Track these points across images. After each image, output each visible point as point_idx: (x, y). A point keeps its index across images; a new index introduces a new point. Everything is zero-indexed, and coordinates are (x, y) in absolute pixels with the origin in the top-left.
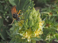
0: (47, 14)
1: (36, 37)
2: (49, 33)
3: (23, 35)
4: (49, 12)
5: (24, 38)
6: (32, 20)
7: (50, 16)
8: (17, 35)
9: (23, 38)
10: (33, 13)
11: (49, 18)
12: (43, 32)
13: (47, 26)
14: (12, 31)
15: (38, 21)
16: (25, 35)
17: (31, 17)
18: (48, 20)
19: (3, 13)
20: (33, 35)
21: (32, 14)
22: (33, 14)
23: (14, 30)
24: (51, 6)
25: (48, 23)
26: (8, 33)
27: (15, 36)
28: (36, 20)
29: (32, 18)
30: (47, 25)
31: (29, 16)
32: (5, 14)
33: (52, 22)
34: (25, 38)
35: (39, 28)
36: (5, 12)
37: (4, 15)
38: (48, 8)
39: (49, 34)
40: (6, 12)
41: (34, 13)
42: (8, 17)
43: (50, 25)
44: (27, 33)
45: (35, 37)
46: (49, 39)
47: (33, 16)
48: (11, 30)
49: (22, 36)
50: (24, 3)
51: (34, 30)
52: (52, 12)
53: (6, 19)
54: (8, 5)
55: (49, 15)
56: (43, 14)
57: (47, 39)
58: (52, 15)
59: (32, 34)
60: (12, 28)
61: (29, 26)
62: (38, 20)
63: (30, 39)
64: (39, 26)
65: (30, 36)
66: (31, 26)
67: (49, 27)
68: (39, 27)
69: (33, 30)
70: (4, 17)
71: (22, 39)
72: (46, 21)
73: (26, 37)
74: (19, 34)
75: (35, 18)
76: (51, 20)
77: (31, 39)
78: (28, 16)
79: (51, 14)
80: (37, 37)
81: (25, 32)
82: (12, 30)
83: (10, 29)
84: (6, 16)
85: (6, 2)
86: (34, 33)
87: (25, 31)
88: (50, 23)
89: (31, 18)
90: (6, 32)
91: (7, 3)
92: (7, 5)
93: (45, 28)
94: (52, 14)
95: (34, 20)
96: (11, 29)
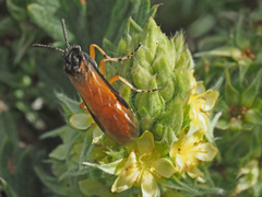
0: (230, 59)
1: (184, 176)
2: (251, 152)
3: (119, 173)
4: (236, 46)
5: (126, 187)
6: (150, 83)
7: (244, 63)
8: (85, 177)
9: (118, 185)
10: (149, 46)
11: (242, 76)
12: (216, 150)
13: (236, 116)
14: (64, 161)
15: (184, 87)
16: (127, 169)
17: (142, 69)
18: (237, 87)
19: (13, 84)
20: (168, 164)
21: (148, 54)
22: (153, 56)
23: (70, 157)
24: (247, 16)
25: (235, 100)
26: (44, 178)
27: (80, 183)
28: (171, 83)
29: (148, 74)
30: (235, 111)
31: (131, 65)
32: (25, 89)
33: (257, 93)
34: (128, 183)
35: (191, 124)
36: (19, 80)
37: (19, 94)
38: (232, 31)
39: (252, 158)
40: (27, 81)
41: (158, 50)
42: (38, 104)
43: (248, 109)
44: (133, 155)
45: (176, 174)
46: (254, 182)
47: (151, 64)
48: (57, 160)
49: (114, 177)
50: (108, 16)
51: (169, 136)
52: (253, 44)
53: (31, 117)
54: (27, 38)
55: (236, 62)
56: (207, 62)
57: (242, 187)
58: (254, 60)
59: (160, 160)
60: (61, 147)
61: (139, 117)
62: (181, 81)
63: (154, 188)
64: (191, 117)
65: (152, 170)
66: (148, 117)
67: (244, 120)
68: (190, 121)
69: (165, 139)
70: (21, 106)
71: (113, 190)
72: (226, 94)
73: (134, 180)
74: (94, 165)
75: (166, 71)
76: (250, 82)
77: (159, 185)
78: (126, 66)
79: (248, 55)
80: (191, 175)
81: (126, 156)
82: (62, 158)
83: (51, 155)
84: (30, 100)
85: (16, 24)
86: (168, 155)
87: (122, 151)
88: (247, 100)
89: (143, 72)
90: (33, 173)
91: (24, 27)
92: (23, 39)
93: (224, 128)
94: (252, 56)
95: (163, 86)
96: (57, 154)
